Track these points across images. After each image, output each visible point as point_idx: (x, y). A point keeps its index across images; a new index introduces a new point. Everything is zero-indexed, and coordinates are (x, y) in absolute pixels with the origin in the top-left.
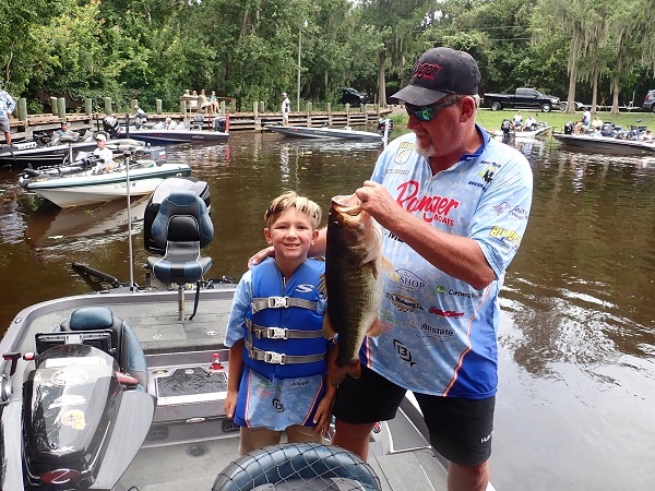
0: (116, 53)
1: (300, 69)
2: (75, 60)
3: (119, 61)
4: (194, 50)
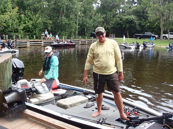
0: (22, 22)
1: (77, 26)
2: (10, 24)
3: (23, 25)
4: (45, 21)
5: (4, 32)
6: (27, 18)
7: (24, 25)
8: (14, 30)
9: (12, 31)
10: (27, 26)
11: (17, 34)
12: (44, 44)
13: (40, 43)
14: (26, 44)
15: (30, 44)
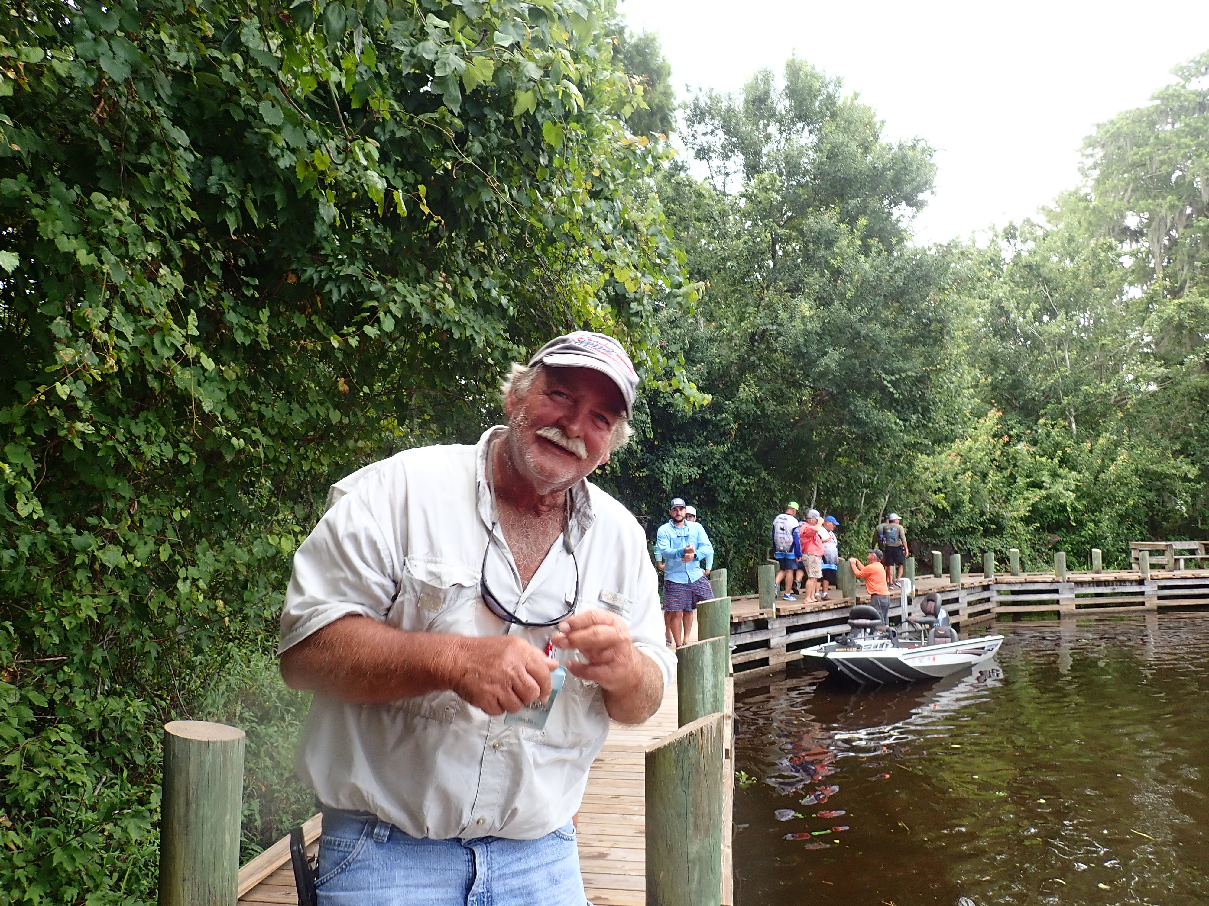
0: (1021, 482)
2: (966, 498)
3: (1026, 494)
4: (1153, 467)
5: (935, 535)
6: (1044, 459)
7: (1034, 496)
8: (982, 524)
9: (973, 531)
10: (1048, 498)
11: (996, 543)
12: (1160, 598)
13: (1137, 589)
14: (1055, 596)
15: (1077, 596)
